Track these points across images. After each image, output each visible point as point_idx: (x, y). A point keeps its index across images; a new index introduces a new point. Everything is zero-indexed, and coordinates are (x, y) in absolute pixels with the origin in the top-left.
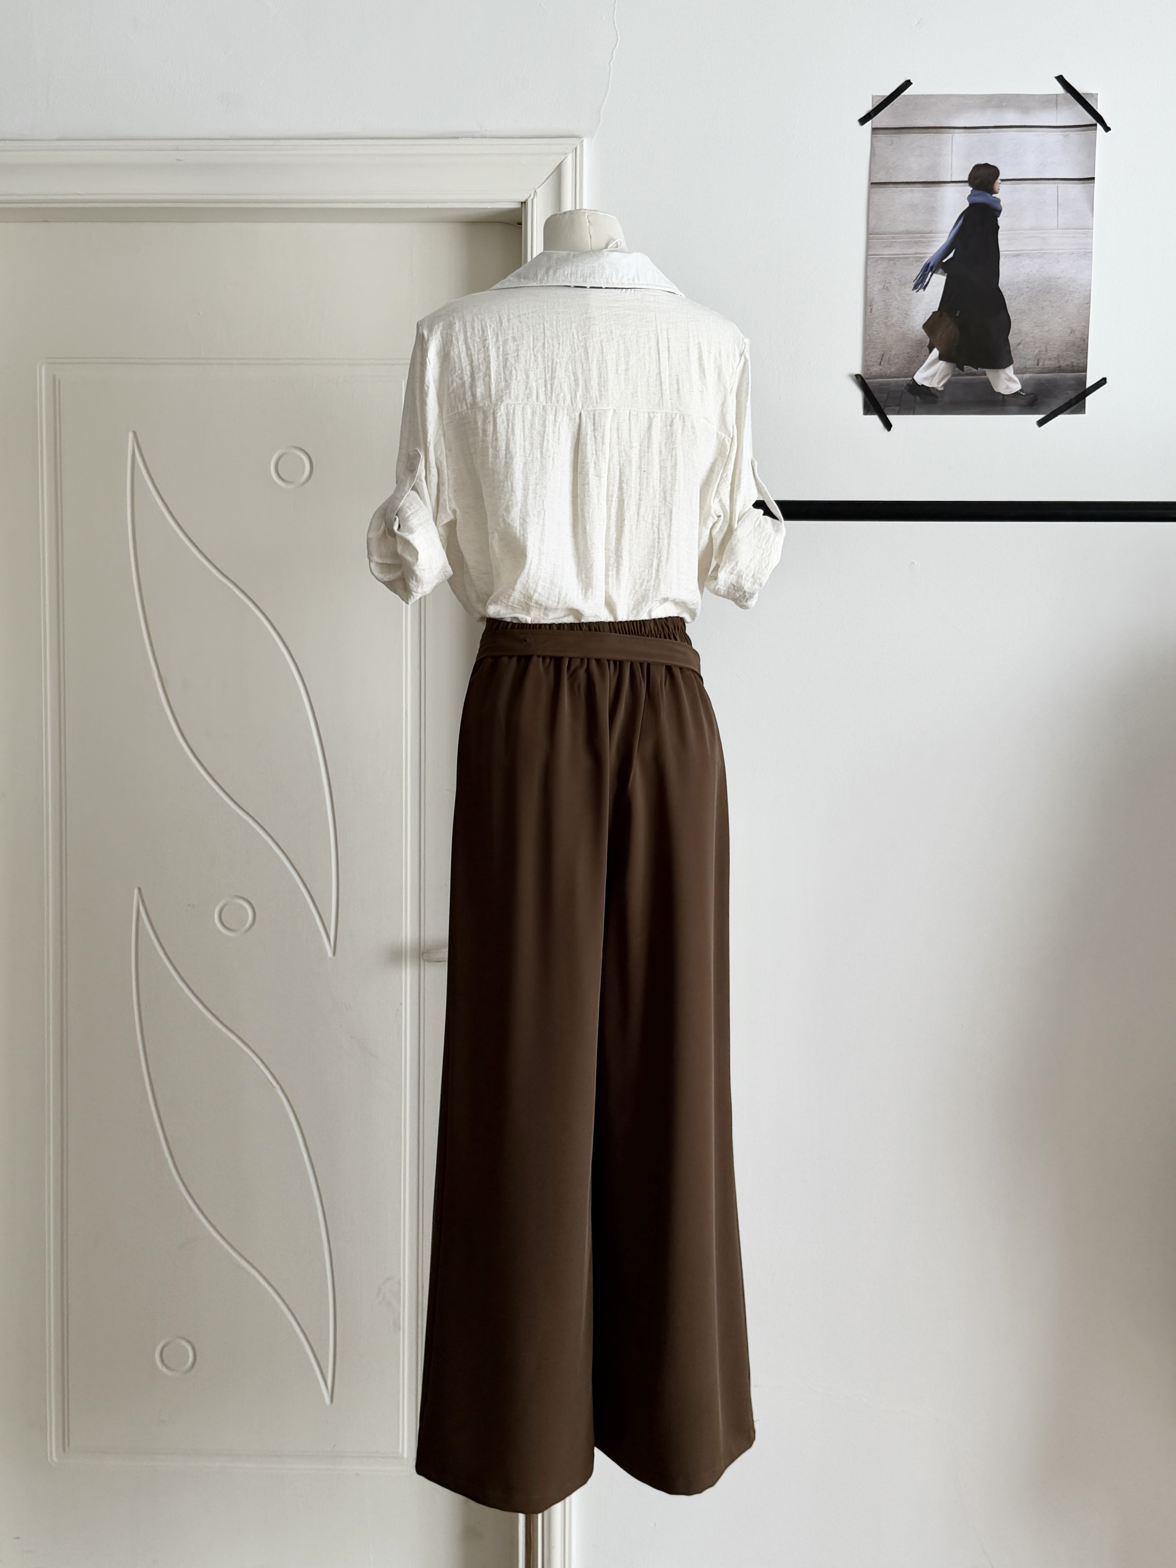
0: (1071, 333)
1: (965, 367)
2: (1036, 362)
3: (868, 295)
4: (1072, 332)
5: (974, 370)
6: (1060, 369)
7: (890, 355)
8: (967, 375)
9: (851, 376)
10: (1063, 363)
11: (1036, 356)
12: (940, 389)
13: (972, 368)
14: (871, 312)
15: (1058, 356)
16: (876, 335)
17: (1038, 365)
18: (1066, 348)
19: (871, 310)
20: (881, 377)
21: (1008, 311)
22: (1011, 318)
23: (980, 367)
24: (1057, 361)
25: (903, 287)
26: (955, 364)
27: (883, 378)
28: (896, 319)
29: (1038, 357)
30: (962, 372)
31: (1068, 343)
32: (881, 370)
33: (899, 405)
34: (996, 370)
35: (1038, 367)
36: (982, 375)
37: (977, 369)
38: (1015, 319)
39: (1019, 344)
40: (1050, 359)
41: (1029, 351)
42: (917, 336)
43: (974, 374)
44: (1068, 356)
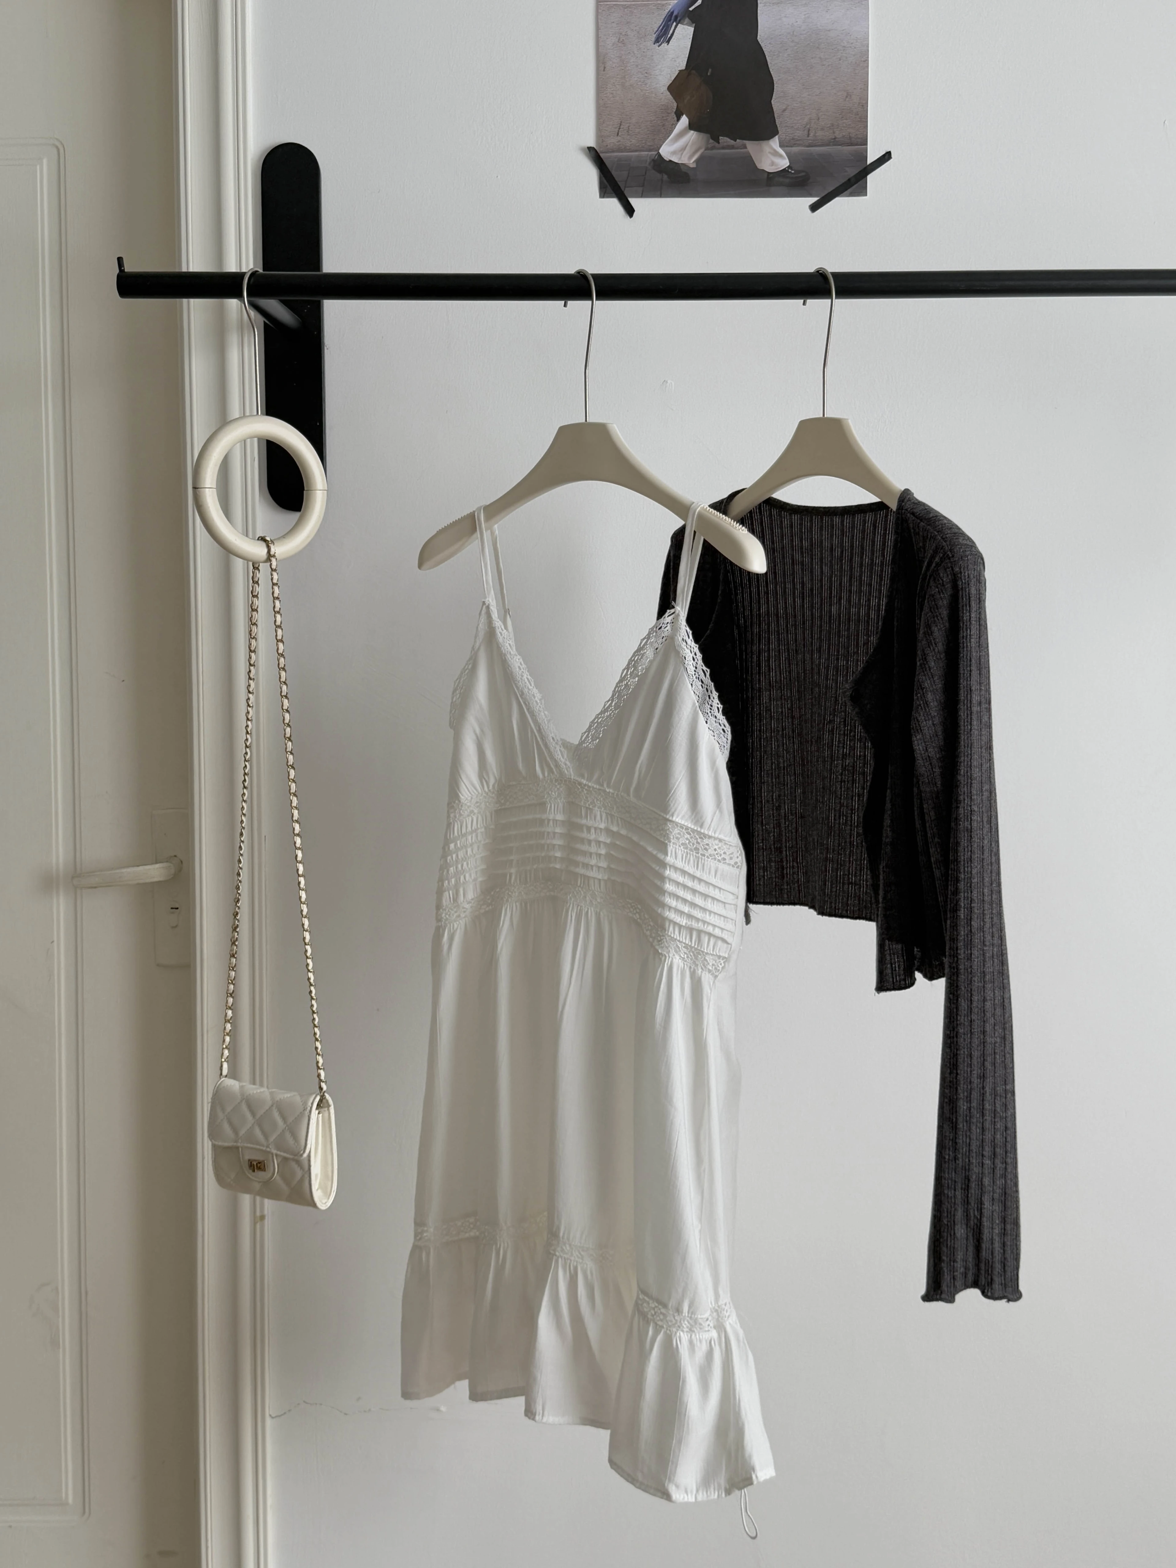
0: (847, 97)
1: (720, 138)
2: (806, 132)
3: (600, 50)
4: (849, 95)
5: (732, 142)
6: (835, 142)
7: (630, 123)
8: (723, 148)
9: (583, 149)
10: (838, 134)
11: (807, 124)
12: (692, 166)
13: (729, 140)
14: (604, 71)
15: (833, 125)
16: (612, 99)
17: (808, 135)
18: (841, 116)
19: (605, 68)
20: (620, 150)
21: (771, 70)
22: (774, 79)
23: (739, 139)
24: (832, 132)
25: (643, 40)
26: (709, 135)
27: (622, 152)
28: (636, 79)
29: (808, 126)
30: (717, 145)
31: (843, 109)
32: (619, 141)
33: (643, 186)
34: (757, 142)
35: (808, 138)
36: (741, 149)
37: (735, 141)
38: (779, 80)
39: (784, 110)
40: (822, 129)
41: (796, 118)
42: (661, 99)
43: (733, 147)
44: (844, 125)
